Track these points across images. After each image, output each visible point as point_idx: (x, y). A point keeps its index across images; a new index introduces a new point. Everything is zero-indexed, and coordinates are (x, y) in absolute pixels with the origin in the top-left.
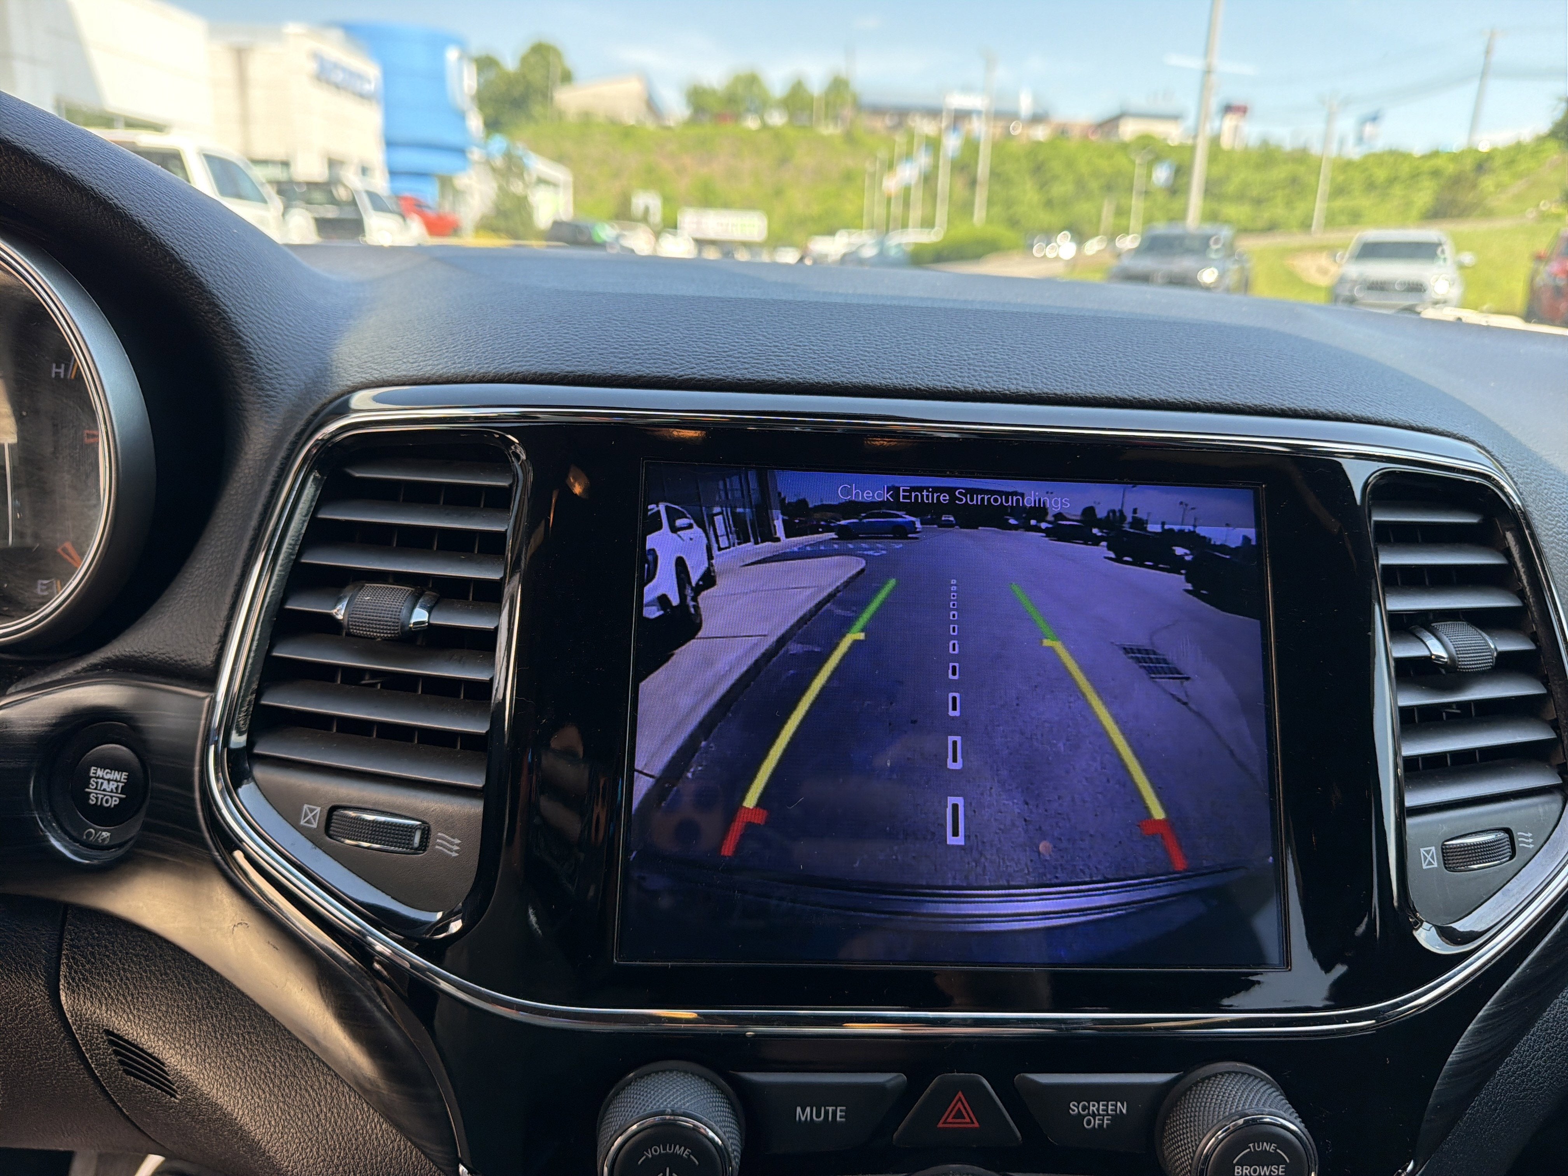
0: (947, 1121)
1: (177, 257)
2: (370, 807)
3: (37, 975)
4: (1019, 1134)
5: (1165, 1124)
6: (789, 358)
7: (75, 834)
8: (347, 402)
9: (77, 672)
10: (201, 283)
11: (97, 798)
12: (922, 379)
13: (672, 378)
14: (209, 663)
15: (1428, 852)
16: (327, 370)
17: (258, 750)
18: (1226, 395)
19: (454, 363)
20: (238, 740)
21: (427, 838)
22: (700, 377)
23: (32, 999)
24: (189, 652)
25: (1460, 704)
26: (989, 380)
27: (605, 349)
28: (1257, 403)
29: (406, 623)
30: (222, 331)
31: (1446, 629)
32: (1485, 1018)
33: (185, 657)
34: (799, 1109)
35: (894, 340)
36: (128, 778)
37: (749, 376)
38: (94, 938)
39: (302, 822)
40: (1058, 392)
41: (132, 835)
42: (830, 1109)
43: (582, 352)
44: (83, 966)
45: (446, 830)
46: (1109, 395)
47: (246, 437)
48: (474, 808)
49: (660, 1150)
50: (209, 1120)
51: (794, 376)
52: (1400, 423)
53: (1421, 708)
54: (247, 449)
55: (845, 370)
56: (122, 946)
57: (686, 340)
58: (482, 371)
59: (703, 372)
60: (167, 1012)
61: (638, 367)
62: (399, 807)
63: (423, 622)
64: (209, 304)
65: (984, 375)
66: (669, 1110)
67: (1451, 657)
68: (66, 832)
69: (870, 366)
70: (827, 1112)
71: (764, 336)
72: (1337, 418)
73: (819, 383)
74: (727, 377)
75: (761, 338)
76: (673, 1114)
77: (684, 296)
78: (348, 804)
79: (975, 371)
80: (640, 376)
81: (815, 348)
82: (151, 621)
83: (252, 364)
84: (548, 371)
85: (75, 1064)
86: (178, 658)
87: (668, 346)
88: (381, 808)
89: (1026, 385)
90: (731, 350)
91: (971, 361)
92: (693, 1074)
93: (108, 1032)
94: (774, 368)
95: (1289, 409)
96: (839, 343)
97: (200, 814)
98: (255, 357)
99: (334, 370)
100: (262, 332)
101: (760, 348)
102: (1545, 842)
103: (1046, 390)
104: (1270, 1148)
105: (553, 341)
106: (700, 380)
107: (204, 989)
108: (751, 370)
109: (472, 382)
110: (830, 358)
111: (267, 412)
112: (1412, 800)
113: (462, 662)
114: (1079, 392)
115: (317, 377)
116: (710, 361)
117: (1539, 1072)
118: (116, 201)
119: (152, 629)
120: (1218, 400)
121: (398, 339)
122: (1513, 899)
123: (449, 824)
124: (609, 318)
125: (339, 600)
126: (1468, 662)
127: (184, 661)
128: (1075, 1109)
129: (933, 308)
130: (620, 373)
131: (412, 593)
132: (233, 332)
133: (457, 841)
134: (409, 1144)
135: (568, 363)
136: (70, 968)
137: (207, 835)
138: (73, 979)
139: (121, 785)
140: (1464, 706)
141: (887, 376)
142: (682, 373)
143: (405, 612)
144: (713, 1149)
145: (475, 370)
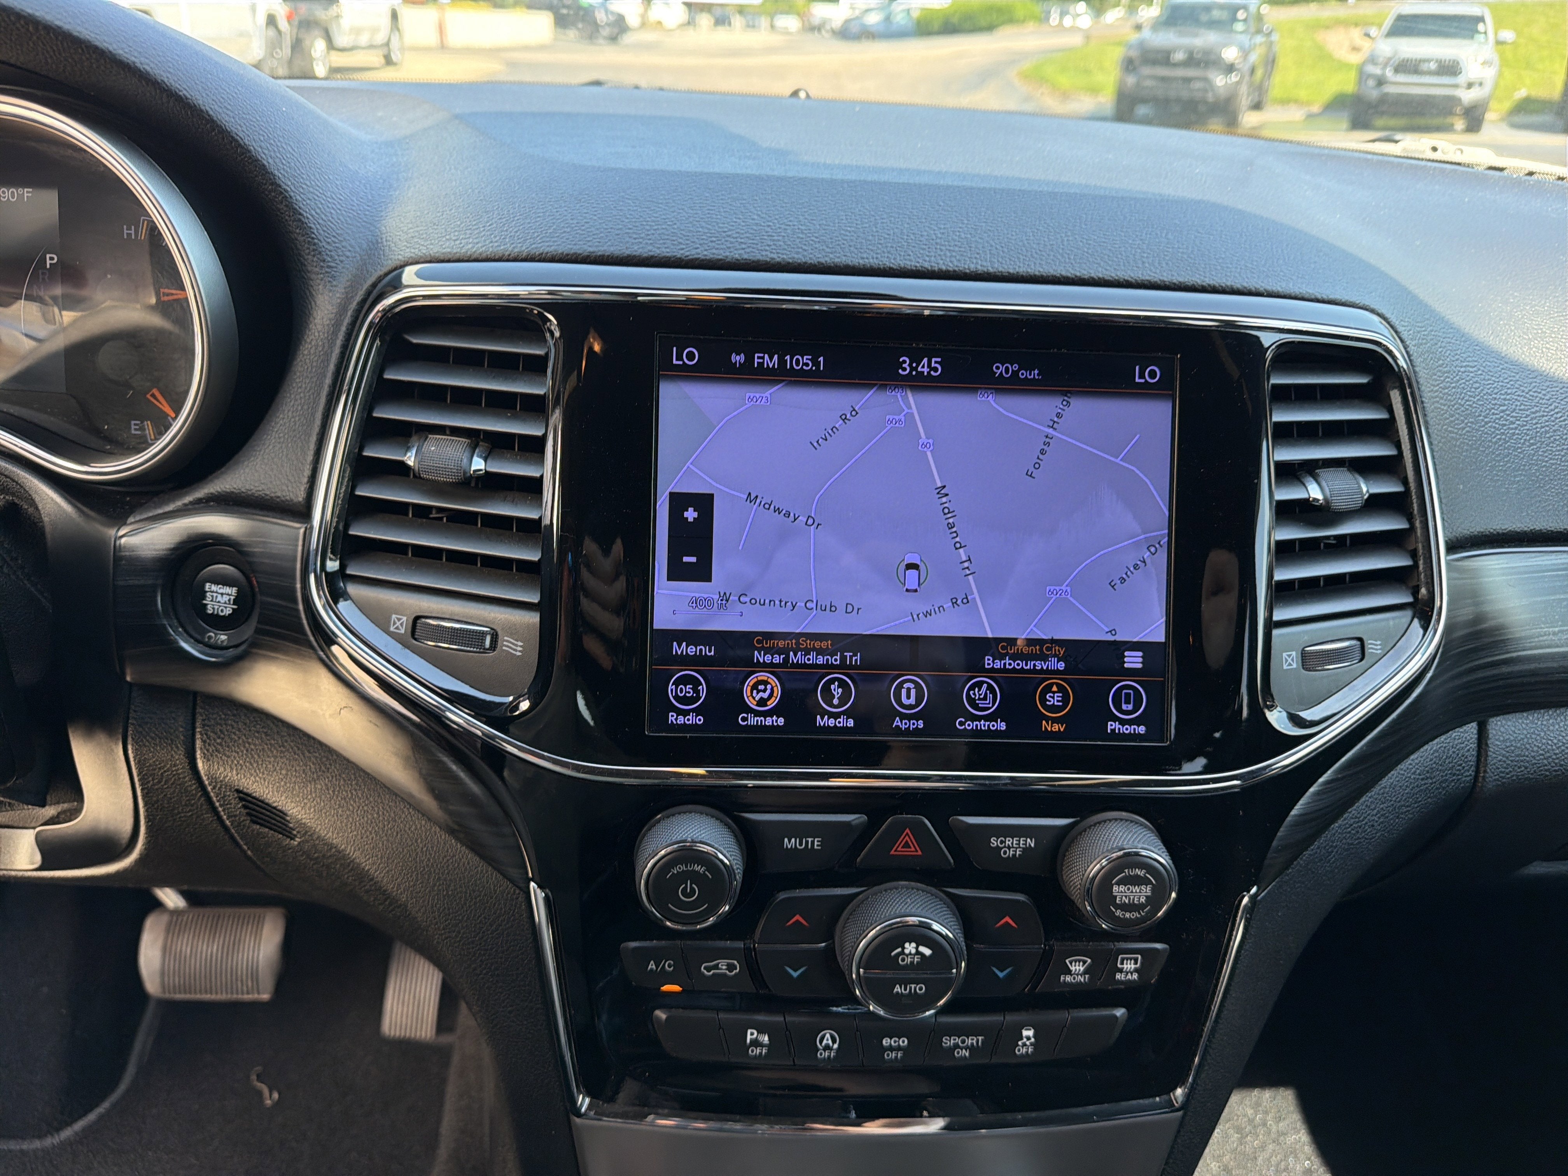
0: (897, 850)
1: (241, 142)
2: (448, 617)
3: (177, 747)
4: (952, 861)
5: (1065, 856)
6: (780, 238)
7: (199, 637)
8: (399, 277)
9: (185, 505)
10: (264, 165)
11: (214, 609)
12: (894, 259)
13: (680, 258)
14: (301, 499)
15: (1289, 656)
16: (377, 243)
17: (349, 571)
18: (1155, 273)
19: (492, 242)
20: (332, 565)
21: (496, 641)
22: (703, 257)
23: (175, 766)
24: (283, 491)
25: (1336, 537)
26: (953, 259)
27: (621, 229)
28: (1181, 279)
29: (468, 470)
30: (285, 209)
31: (1325, 474)
32: (1327, 782)
33: (279, 494)
34: (786, 840)
35: (872, 219)
36: (238, 592)
37: (746, 256)
38: (221, 719)
39: (392, 629)
40: (1011, 271)
41: (246, 638)
42: (810, 840)
43: (601, 232)
44: (215, 740)
45: (511, 635)
46: (1055, 273)
47: (313, 303)
48: (533, 618)
49: (683, 868)
50: (324, 856)
51: (785, 256)
52: (1307, 296)
53: (1301, 541)
54: (315, 314)
55: (828, 250)
56: (245, 724)
57: (691, 219)
58: (516, 250)
59: (705, 253)
60: (287, 774)
61: (650, 248)
62: (471, 617)
63: (481, 470)
64: (272, 184)
65: (948, 254)
66: (689, 839)
67: (1325, 499)
68: (191, 636)
69: (850, 246)
70: (807, 842)
71: (758, 215)
72: (1250, 293)
73: (806, 263)
74: (727, 257)
75: (756, 217)
76: (693, 841)
77: (688, 172)
78: (430, 615)
79: (941, 250)
80: (652, 257)
81: (803, 228)
82: (246, 463)
83: (313, 238)
84: (572, 252)
85: (209, 816)
86: (273, 495)
87: (675, 226)
88: (456, 618)
89: (985, 264)
90: (730, 230)
91: (938, 241)
92: (707, 815)
93: (238, 791)
94: (767, 248)
95: (1209, 285)
96: (824, 222)
97: (305, 622)
98: (315, 232)
99: (385, 243)
100: (320, 209)
101: (755, 228)
102: (1392, 648)
103: (1000, 269)
104: (1141, 873)
105: (575, 221)
106: (703, 260)
107: (316, 757)
108: (748, 250)
109: (508, 260)
110: (817, 238)
111: (330, 282)
112: (1279, 615)
113: (514, 502)
114: (1029, 270)
115: (371, 249)
116: (712, 242)
117: (1373, 826)
118: (185, 92)
119: (247, 470)
120: (1148, 278)
121: (438, 215)
122: (1357, 693)
123: (514, 631)
124: (623, 197)
125: (408, 449)
126: (1340, 503)
127: (279, 497)
128: (994, 842)
129: (908, 184)
130: (635, 253)
131: (469, 445)
132: (295, 209)
133: (520, 644)
134: (490, 868)
135: (590, 244)
136: (204, 742)
137: (312, 639)
138: (208, 751)
139: (232, 598)
140: (1341, 538)
141: (865, 256)
142: (688, 253)
143: (465, 461)
144: (722, 867)
145: (510, 249)
